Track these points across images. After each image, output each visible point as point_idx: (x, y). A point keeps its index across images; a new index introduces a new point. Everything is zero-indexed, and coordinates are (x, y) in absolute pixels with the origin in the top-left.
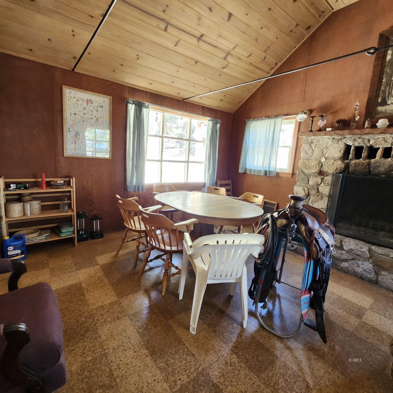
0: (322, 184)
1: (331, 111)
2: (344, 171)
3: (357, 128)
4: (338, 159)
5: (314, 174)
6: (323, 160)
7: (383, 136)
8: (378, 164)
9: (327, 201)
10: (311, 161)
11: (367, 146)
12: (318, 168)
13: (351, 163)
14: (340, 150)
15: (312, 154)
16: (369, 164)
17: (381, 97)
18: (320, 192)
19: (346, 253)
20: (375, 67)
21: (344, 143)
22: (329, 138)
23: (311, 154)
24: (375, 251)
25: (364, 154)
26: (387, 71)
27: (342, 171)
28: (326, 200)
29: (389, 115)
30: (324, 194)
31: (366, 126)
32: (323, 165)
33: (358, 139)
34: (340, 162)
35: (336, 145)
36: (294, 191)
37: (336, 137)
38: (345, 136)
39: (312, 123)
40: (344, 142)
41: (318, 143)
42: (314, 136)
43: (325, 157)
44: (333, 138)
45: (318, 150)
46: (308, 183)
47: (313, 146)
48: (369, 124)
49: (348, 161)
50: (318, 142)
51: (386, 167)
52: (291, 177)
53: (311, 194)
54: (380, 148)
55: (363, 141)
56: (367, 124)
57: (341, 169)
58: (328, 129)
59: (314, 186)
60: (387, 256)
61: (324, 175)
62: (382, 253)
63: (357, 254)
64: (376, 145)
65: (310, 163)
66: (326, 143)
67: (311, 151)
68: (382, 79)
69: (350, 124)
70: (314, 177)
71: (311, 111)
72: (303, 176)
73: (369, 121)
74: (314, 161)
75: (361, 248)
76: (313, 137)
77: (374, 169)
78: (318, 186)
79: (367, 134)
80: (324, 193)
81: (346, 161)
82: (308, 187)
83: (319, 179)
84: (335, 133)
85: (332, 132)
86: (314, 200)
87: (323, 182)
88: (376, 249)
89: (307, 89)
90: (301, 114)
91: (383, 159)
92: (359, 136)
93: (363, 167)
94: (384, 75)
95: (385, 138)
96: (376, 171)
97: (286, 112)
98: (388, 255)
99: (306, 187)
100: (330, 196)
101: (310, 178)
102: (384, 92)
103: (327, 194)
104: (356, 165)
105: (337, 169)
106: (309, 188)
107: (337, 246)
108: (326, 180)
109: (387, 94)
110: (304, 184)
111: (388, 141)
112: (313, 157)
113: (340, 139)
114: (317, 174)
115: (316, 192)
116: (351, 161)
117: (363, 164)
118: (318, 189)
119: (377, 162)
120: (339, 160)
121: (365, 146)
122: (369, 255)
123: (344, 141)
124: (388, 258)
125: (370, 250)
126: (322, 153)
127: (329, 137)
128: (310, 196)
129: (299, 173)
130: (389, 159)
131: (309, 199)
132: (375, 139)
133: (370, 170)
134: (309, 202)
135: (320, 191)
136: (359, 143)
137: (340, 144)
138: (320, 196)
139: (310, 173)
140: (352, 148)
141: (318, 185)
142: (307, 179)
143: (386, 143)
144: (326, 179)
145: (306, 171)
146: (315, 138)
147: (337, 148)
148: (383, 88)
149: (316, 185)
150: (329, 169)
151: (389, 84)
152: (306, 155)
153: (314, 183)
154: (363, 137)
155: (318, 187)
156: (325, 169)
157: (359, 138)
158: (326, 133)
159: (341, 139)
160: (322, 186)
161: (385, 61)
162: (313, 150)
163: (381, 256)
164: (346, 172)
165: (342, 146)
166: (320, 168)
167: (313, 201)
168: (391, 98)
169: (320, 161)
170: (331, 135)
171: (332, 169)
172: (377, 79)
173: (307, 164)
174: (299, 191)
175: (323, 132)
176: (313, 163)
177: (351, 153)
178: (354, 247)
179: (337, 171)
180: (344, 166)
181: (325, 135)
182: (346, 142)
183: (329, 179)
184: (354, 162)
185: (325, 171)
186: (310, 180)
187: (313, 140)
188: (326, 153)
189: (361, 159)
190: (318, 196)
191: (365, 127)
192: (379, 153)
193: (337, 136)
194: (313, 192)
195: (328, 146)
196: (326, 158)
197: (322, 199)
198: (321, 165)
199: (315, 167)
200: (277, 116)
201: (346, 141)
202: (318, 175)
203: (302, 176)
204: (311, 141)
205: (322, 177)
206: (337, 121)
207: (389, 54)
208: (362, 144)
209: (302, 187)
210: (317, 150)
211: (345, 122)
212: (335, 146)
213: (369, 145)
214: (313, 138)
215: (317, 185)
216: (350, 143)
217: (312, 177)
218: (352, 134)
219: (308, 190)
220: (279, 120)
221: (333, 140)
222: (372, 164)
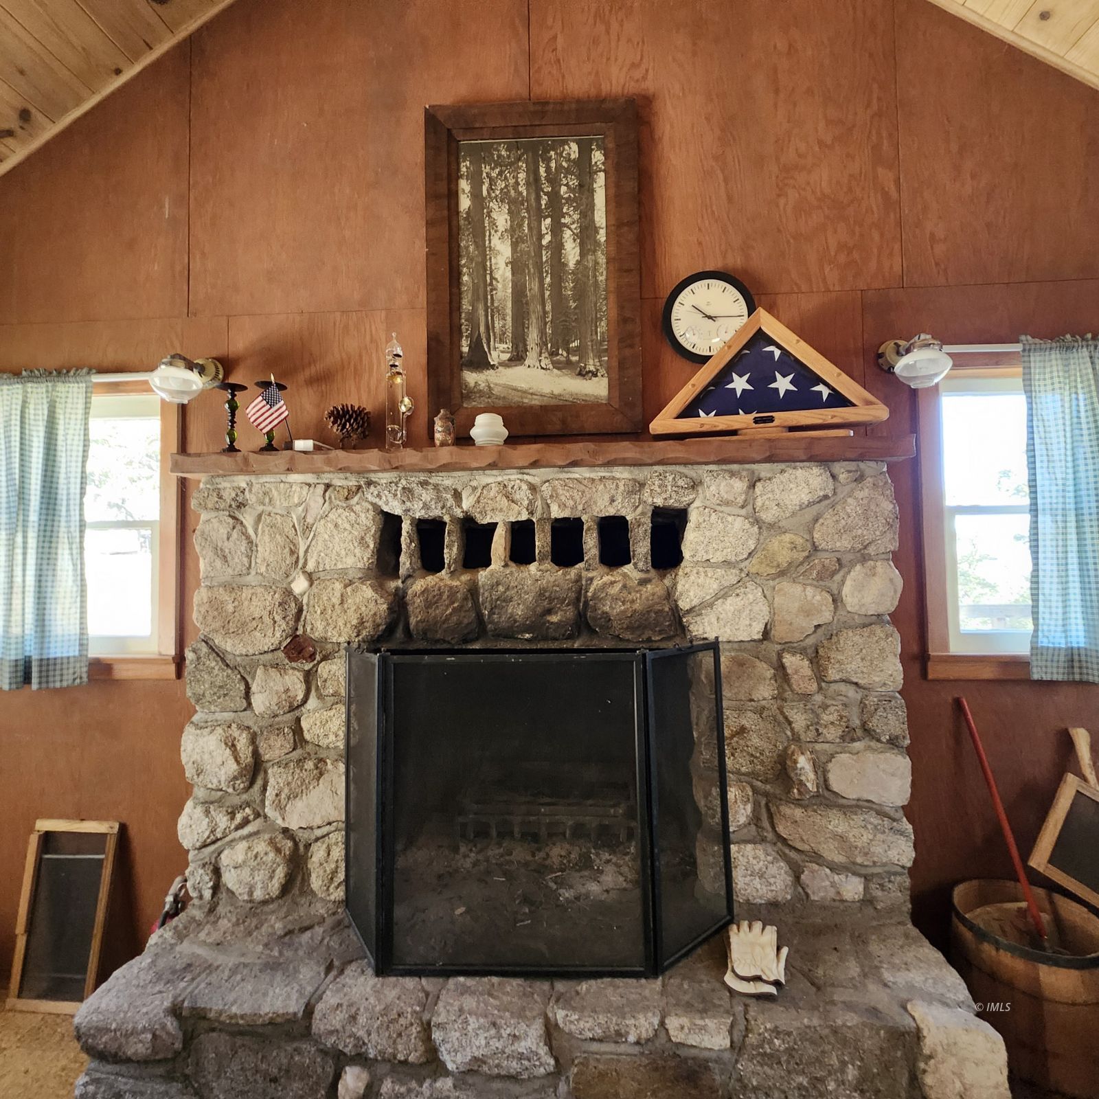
0: (313, 702)
1: (307, 373)
2: (390, 629)
3: (409, 443)
4: (360, 575)
5: (269, 656)
6: (299, 585)
7: (499, 479)
8: (501, 588)
9: (344, 778)
10: (246, 593)
11: (454, 519)
12: (284, 626)
13: (410, 592)
14: (362, 538)
15: (250, 558)
16: (473, 591)
17: (467, 337)
18: (307, 742)
19: (455, 1087)
20: (430, 224)
21: (371, 507)
22: (309, 485)
23: (245, 560)
24: (570, 1034)
25: (451, 552)
26: (467, 248)
27: (382, 627)
28: (337, 774)
29: (501, 403)
30: (328, 747)
31: (438, 436)
32: (305, 607)
33: (418, 490)
34: (367, 592)
35: (341, 516)
36: (184, 758)
37: (338, 480)
38: (373, 477)
39: (233, 415)
40: (372, 504)
41: (269, 508)
42: (242, 471)
43: (304, 572)
44: (328, 486)
45: (272, 538)
46: (249, 704)
47: (248, 519)
48: (447, 431)
49: (399, 583)
50: (267, 500)
51: (529, 598)
52: (173, 676)
53: (267, 757)
54: (496, 524)
55: (439, 499)
56: (440, 429)
57: (378, 621)
58: (300, 445)
59: (275, 716)
60: (616, 1042)
61: (312, 657)
62: (599, 1032)
63: (503, 1073)
64: (484, 513)
65: (246, 603)
66: (300, 504)
67: (243, 546)
68: (460, 274)
69: (384, 429)
70: (273, 672)
71: (227, 364)
72: (220, 674)
73: (445, 418)
74: (260, 590)
75: (515, 1037)
76: (242, 481)
77: (491, 613)
78: (297, 713)
79: (446, 468)
80: (324, 742)
81: (393, 584)
82: (248, 728)
83: (294, 681)
84: (329, 462)
85: (319, 458)
86: (286, 791)
87: (313, 693)
88: (571, 1022)
89: (196, 266)
90: (171, 364)
91: (513, 567)
92: (422, 476)
93: (456, 605)
94: (463, 262)
95: (505, 486)
96: (501, 619)
97: (111, 357)
98: (618, 1033)
99: (239, 727)
100: (350, 755)
101: (253, 678)
102: (472, 318)
103: (341, 745)
104: (431, 599)
105: (362, 622)
106: (255, 728)
107: (413, 1065)
108: (325, 681)
109: (482, 329)
110: (228, 716)
111: (517, 497)
112: (253, 572)
113: (354, 489)
114: (281, 654)
115: (288, 747)
116: (409, 582)
117: (453, 592)
118: (297, 730)
119: (498, 584)
120: (362, 580)
121: (447, 519)
122: (552, 1062)
123: (371, 494)
124: (622, 1048)
125: (551, 1032)
126: (292, 552)
127: (310, 478)
128: (266, 772)
129: (199, 658)
130: (533, 567)
131: (264, 789)
132: (475, 489)
133: (479, 616)
134: (263, 801)
135: (307, 736)
136: (426, 506)
137: (357, 508)
138: (309, 765)
139: (251, 652)
140: (406, 527)
141: (296, 708)
142: (242, 688)
143: (513, 505)
144: (325, 676)
145: (228, 645)
146: (250, 484)
147: (348, 527)
148: (466, 305)
149: (287, 709)
150: (328, 624)
151: (481, 296)
152: (218, 563)
153: (275, 700)
154: (435, 479)
155: (298, 720)
156: (315, 626)
157: (424, 484)
158: (292, 459)
159: (359, 487)
160: (315, 711)
161: (458, 213)
162: (248, 537)
163: (595, 1047)
164: (399, 634)
165: (368, 523)
166: (292, 623)
167: (283, 796)
168: (497, 345)
169: (288, 592)
170: (318, 472)
171: (341, 623)
172: (444, 268)
173: (230, 608)
174: (206, 756)
175: (281, 458)
176: (260, 603)
177: (404, 546)
178: (483, 1042)
179: (364, 633)
180: (385, 606)
181: (289, 470)
182: (376, 500)
183: (334, 672)
184: (418, 585)
185: (316, 635)
186: (254, 688)
187: (243, 492)
188: (306, 551)
189: (443, 572)
190: (301, 762)
191: (438, 443)
192: (499, 544)
193: (341, 475)
194: (275, 748)
195: (310, 520)
196: (310, 577)
197: (321, 774)
198: (293, 609)
199: (267, 620)
200: (61, 372)
201: (379, 496)
202: (287, 661)
203: (216, 671)
204: (233, 495)
205: (308, 666)
206: (331, 414)
207: (464, 191)
208: (435, 512)
209: (219, 730)
210: (267, 538)
211: (362, 419)
212: (340, 521)
213: (459, 514)
214: (243, 485)
215: (292, 709)
216: (395, 508)
217: (260, 672)
218: (396, 468)
219: (253, 740)
220: (71, 392)
221: (327, 494)
222: (481, 591)
